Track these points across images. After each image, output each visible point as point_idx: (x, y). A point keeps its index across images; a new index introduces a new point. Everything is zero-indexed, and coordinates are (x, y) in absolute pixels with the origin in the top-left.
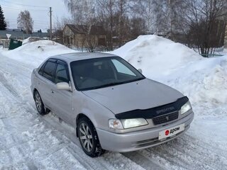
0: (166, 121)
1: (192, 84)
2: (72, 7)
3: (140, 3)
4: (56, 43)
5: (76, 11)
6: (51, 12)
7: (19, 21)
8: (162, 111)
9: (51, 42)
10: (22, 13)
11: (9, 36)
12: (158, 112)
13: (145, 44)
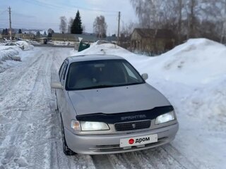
0: (132, 129)
1: (216, 94)
2: (139, 10)
3: (214, 4)
4: (117, 47)
5: (143, 15)
6: (119, 16)
7: (94, 26)
8: (129, 117)
9: (114, 45)
10: (98, 18)
11: (80, 39)
12: (123, 118)
13: (191, 48)
